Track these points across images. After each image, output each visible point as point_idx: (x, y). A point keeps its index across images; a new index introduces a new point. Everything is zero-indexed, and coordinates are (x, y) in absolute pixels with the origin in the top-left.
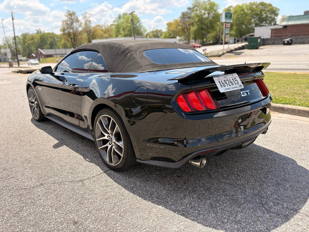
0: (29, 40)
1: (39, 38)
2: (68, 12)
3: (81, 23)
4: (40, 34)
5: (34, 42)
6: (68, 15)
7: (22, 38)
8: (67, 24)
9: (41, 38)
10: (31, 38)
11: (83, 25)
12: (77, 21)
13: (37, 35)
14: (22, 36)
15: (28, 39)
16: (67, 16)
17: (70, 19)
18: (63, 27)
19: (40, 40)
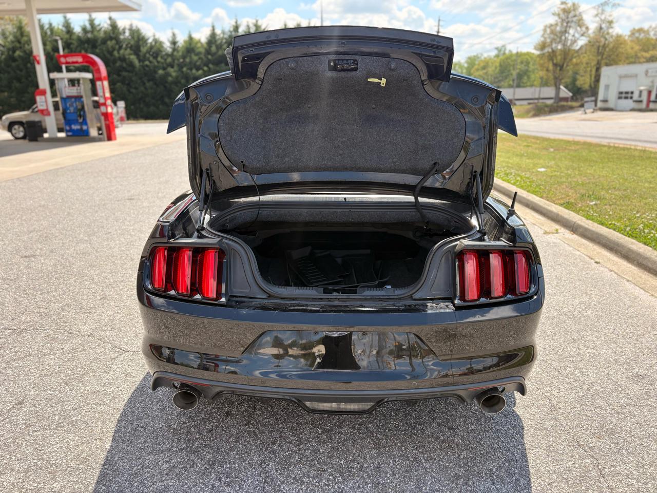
0: (477, 70)
1: (498, 64)
2: (563, 6)
3: (587, 28)
4: (501, 57)
5: (486, 73)
6: (561, 13)
7: (466, 65)
8: (552, 32)
9: (501, 66)
10: (482, 64)
11: (591, 32)
12: (580, 23)
13: (495, 59)
14: (467, 62)
15: (476, 67)
16: (559, 15)
17: (563, 20)
18: (542, 39)
19: (497, 70)
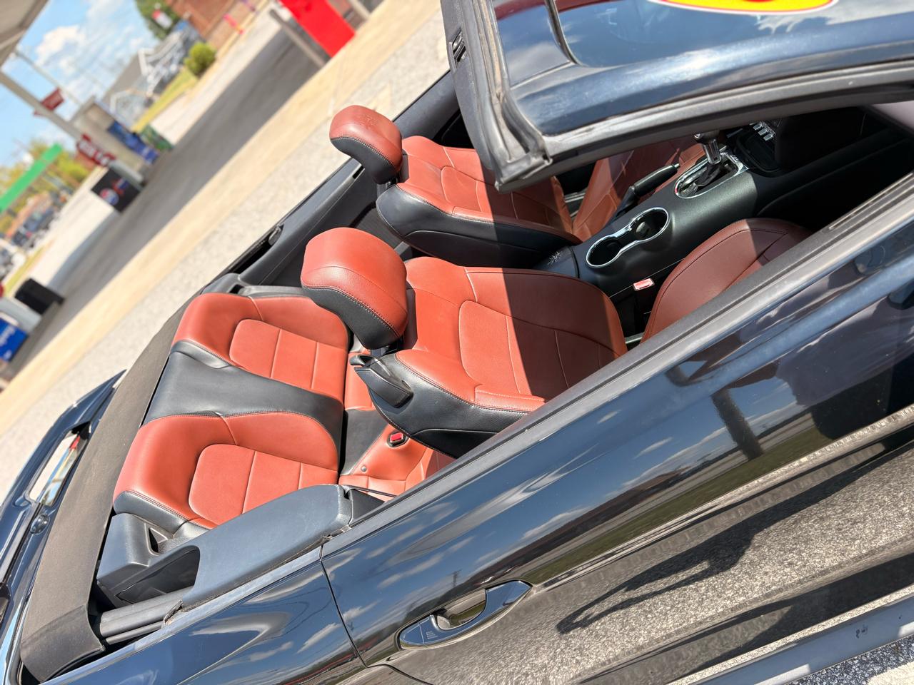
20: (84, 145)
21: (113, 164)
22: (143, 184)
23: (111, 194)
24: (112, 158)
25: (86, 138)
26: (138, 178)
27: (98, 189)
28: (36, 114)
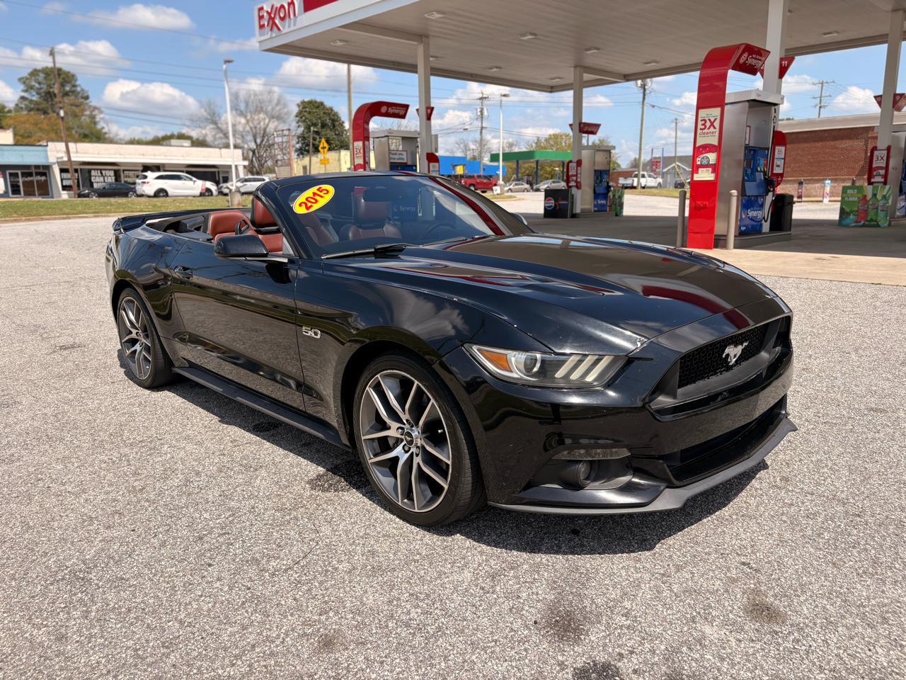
20: (573, 165)
21: (574, 190)
22: (574, 216)
23: (552, 203)
24: (578, 186)
25: (579, 163)
26: (578, 210)
27: (549, 193)
28: (571, 125)
